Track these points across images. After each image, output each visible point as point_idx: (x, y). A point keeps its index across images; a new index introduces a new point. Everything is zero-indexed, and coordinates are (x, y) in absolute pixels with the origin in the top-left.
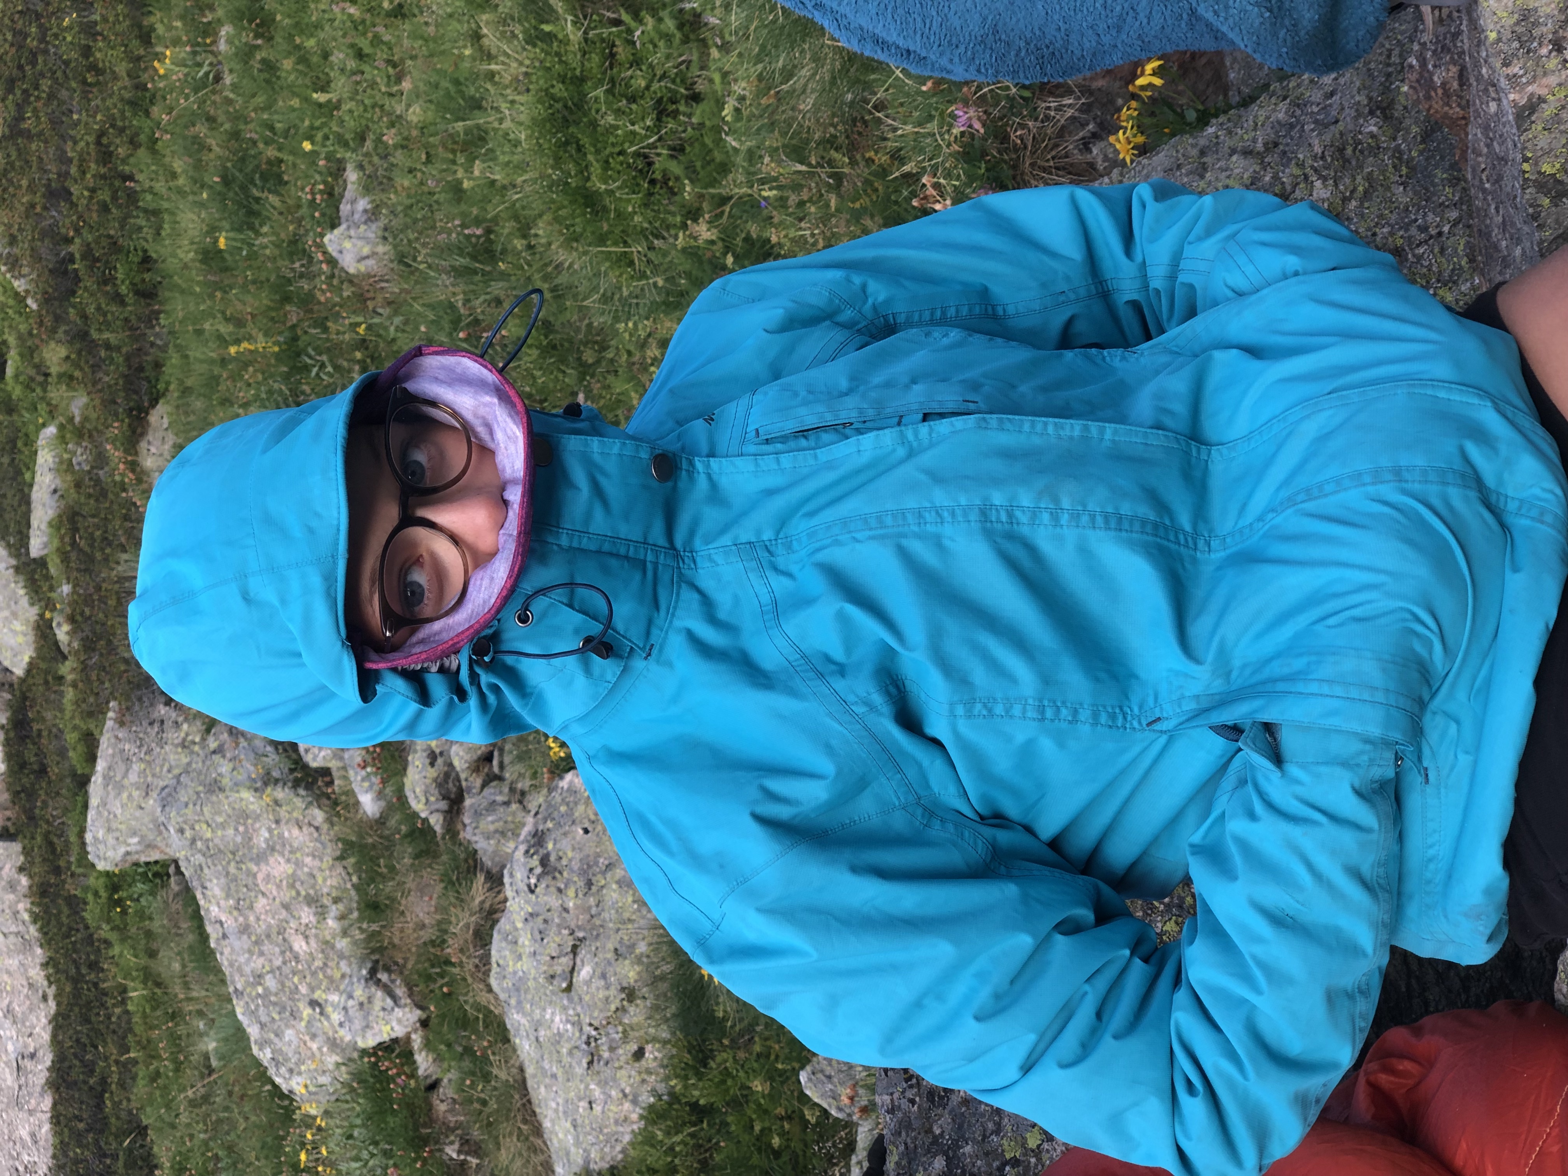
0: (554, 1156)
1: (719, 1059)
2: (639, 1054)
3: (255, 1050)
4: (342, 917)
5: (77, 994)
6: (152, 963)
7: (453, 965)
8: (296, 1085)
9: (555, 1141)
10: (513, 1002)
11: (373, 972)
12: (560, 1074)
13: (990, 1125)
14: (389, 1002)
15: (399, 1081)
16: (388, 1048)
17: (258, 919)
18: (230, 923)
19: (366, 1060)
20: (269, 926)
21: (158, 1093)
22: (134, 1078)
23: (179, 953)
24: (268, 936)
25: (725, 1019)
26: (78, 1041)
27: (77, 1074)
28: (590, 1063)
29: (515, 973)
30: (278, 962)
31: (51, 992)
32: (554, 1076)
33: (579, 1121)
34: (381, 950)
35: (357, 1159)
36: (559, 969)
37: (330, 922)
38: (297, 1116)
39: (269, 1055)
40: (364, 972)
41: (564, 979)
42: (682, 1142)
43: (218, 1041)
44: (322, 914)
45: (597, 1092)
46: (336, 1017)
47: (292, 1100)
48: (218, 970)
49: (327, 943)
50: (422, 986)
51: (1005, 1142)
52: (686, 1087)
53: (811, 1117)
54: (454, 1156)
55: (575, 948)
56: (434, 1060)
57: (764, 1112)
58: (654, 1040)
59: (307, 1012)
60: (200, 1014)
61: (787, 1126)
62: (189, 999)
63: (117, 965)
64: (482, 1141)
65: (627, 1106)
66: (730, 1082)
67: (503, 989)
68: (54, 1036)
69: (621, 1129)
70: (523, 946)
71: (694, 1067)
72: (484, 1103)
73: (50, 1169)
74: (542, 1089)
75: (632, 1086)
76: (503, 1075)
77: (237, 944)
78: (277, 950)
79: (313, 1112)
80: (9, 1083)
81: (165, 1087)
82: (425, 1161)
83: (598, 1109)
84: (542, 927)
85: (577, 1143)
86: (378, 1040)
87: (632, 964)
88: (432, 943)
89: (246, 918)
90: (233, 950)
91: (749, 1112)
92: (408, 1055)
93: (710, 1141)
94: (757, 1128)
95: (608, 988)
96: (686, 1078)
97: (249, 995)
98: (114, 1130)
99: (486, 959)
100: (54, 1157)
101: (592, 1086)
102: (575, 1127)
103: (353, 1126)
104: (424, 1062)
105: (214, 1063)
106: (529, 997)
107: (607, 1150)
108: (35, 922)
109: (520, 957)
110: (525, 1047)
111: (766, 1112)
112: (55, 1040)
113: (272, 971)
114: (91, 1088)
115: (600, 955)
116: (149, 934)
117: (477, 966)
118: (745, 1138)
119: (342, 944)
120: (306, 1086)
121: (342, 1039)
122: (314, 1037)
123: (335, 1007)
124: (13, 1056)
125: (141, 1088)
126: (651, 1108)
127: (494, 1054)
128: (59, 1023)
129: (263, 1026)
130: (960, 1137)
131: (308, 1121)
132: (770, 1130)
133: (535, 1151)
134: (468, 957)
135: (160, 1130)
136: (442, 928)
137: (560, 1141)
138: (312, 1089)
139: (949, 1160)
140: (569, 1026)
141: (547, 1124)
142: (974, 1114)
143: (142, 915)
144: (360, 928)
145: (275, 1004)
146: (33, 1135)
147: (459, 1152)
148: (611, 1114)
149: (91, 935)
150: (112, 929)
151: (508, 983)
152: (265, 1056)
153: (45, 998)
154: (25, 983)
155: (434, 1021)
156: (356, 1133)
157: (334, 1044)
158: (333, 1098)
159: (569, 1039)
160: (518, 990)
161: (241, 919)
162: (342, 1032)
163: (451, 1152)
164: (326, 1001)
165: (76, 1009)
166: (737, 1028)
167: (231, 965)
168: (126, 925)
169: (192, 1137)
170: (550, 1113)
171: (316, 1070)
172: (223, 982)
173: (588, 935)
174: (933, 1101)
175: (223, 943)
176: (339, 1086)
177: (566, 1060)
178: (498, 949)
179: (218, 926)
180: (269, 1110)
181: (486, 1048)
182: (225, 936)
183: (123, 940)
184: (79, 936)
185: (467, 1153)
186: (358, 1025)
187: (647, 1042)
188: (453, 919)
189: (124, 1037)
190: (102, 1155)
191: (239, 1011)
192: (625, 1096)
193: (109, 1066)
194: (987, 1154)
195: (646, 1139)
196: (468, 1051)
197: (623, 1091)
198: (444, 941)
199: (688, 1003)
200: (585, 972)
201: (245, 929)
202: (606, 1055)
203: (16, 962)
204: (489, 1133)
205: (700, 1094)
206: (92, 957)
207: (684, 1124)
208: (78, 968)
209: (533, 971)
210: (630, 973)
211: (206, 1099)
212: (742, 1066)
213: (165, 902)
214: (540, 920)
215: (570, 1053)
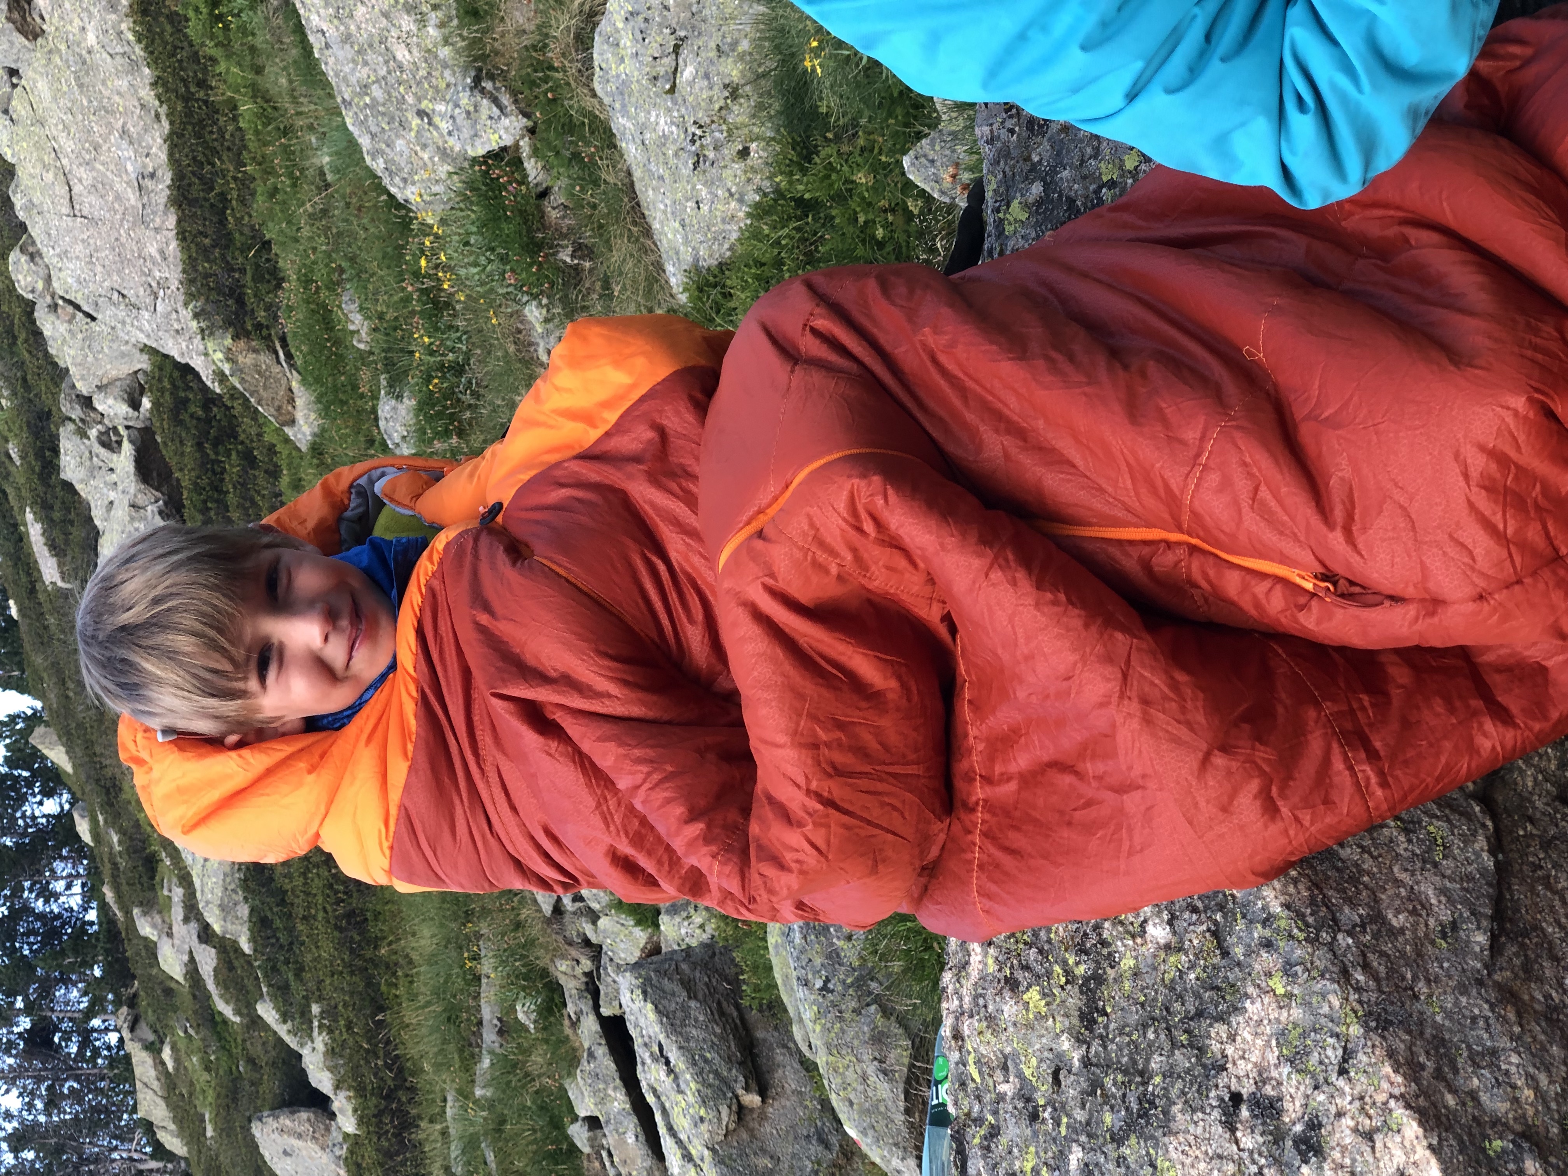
0: (664, 256)
1: (823, 154)
2: (744, 153)
3: (368, 159)
4: (442, 25)
5: (189, 113)
6: (259, 79)
7: (556, 70)
8: (410, 194)
9: (665, 241)
10: (617, 106)
11: (477, 80)
12: (666, 176)
13: (1089, 150)
14: (496, 111)
15: (510, 188)
16: (497, 155)
17: (359, 28)
18: (332, 32)
19: (477, 168)
20: (371, 35)
21: (277, 208)
22: (253, 194)
23: (284, 69)
24: (371, 46)
25: (828, 115)
26: (194, 159)
27: (196, 191)
28: (696, 165)
29: (618, 76)
30: (383, 72)
31: (163, 110)
32: (661, 178)
33: (687, 221)
34: (484, 57)
35: (475, 264)
36: (661, 71)
37: (431, 31)
38: (415, 226)
39: (383, 166)
40: (469, 80)
41: (668, 80)
42: (787, 236)
43: (330, 155)
44: (422, 21)
45: (704, 193)
46: (444, 125)
47: (410, 210)
48: (325, 84)
49: (429, 51)
50: (527, 92)
51: (1102, 165)
52: (791, 183)
53: (914, 206)
54: (568, 260)
55: (677, 48)
56: (544, 167)
57: (868, 205)
58: (758, 138)
59: (415, 122)
60: (311, 128)
61: (890, 218)
62: (299, 114)
63: (225, 82)
64: (594, 245)
65: (733, 204)
66: (834, 176)
67: (606, 93)
68: (171, 155)
69: (728, 227)
70: (625, 48)
71: (799, 164)
72: (594, 207)
73: (181, 283)
74: (650, 192)
75: (737, 185)
76: (611, 179)
77: (341, 54)
78: (380, 59)
79: (430, 221)
80: (133, 202)
81: (284, 202)
82: (540, 265)
83: (705, 208)
84: (643, 26)
85: (686, 241)
86: (488, 148)
87: (735, 62)
88: (534, 47)
89: (347, 28)
90: (337, 60)
91: (853, 205)
92: (517, 163)
93: (815, 234)
94: (862, 219)
95: (711, 88)
96: (791, 174)
97: (357, 105)
98: (238, 245)
99: (588, 63)
100: (184, 271)
101: (699, 187)
102: (683, 226)
103: (469, 234)
104: (532, 168)
105: (329, 177)
106: (633, 100)
107: (715, 247)
108: (139, 41)
109: (622, 60)
110: (631, 151)
111: (870, 204)
112: (173, 160)
113: (377, 81)
114: (212, 205)
115: (703, 55)
116: (253, 49)
117: (580, 71)
118: (850, 230)
119: (445, 52)
120: (421, 196)
121: (452, 149)
122: (424, 146)
123: (442, 116)
124: (133, 176)
125: (260, 203)
126: (757, 205)
127: (601, 159)
128: (174, 141)
129: (373, 136)
130: (1058, 164)
131: (426, 229)
132: (874, 222)
133: (646, 252)
134: (570, 62)
135: (284, 244)
136: (543, 30)
137: (669, 241)
138: (427, 198)
139: (1046, 186)
140: (674, 128)
141: (656, 225)
142: (1073, 141)
143: (244, 30)
144: (460, 35)
145: (383, 114)
146: (162, 252)
147: (573, 257)
148: (718, 213)
149: (197, 53)
150: (216, 45)
151: (611, 87)
152: (378, 165)
153: (157, 116)
154: (137, 104)
155: (541, 127)
156: (472, 241)
157: (444, 153)
158: (448, 207)
159: (675, 141)
160: (622, 94)
161: (342, 28)
162: (451, 141)
163: (565, 256)
164: (433, 110)
165: (190, 128)
166: (841, 123)
167: (337, 75)
168: (230, 41)
169: (315, 249)
170: (659, 215)
171: (429, 179)
172: (331, 96)
173: (689, 34)
174: (1032, 130)
175: (327, 52)
176: (453, 195)
177: (673, 161)
178: (600, 53)
179: (320, 35)
180: (386, 221)
181: (593, 154)
182: (327, 46)
183: (228, 57)
184: (185, 54)
185: (581, 258)
186: (466, 133)
187: (752, 141)
188: (553, 22)
189: (240, 154)
190: (230, 269)
191: (348, 121)
192: (731, 195)
193: (228, 183)
194: (1084, 178)
195: (754, 234)
196: (576, 156)
197: (729, 190)
198: (546, 46)
199: (792, 100)
200: (688, 73)
201: (347, 39)
202: (711, 155)
203: (126, 83)
204: (601, 235)
205: (802, 189)
206: (200, 75)
207: (790, 218)
208: (187, 87)
209: (636, 74)
210: (733, 71)
211: (325, 212)
212: (846, 161)
213: (267, 19)
214: (640, 18)
215: (676, 154)
